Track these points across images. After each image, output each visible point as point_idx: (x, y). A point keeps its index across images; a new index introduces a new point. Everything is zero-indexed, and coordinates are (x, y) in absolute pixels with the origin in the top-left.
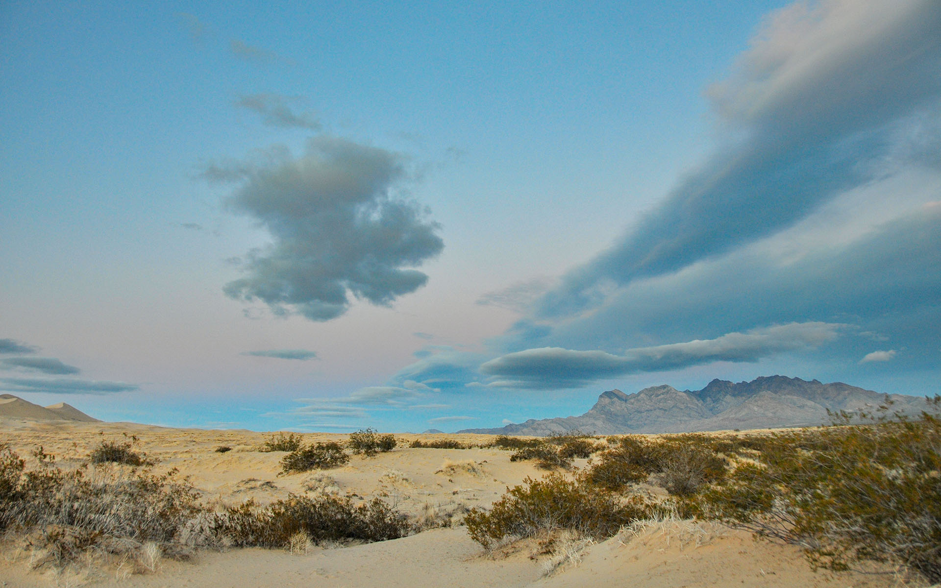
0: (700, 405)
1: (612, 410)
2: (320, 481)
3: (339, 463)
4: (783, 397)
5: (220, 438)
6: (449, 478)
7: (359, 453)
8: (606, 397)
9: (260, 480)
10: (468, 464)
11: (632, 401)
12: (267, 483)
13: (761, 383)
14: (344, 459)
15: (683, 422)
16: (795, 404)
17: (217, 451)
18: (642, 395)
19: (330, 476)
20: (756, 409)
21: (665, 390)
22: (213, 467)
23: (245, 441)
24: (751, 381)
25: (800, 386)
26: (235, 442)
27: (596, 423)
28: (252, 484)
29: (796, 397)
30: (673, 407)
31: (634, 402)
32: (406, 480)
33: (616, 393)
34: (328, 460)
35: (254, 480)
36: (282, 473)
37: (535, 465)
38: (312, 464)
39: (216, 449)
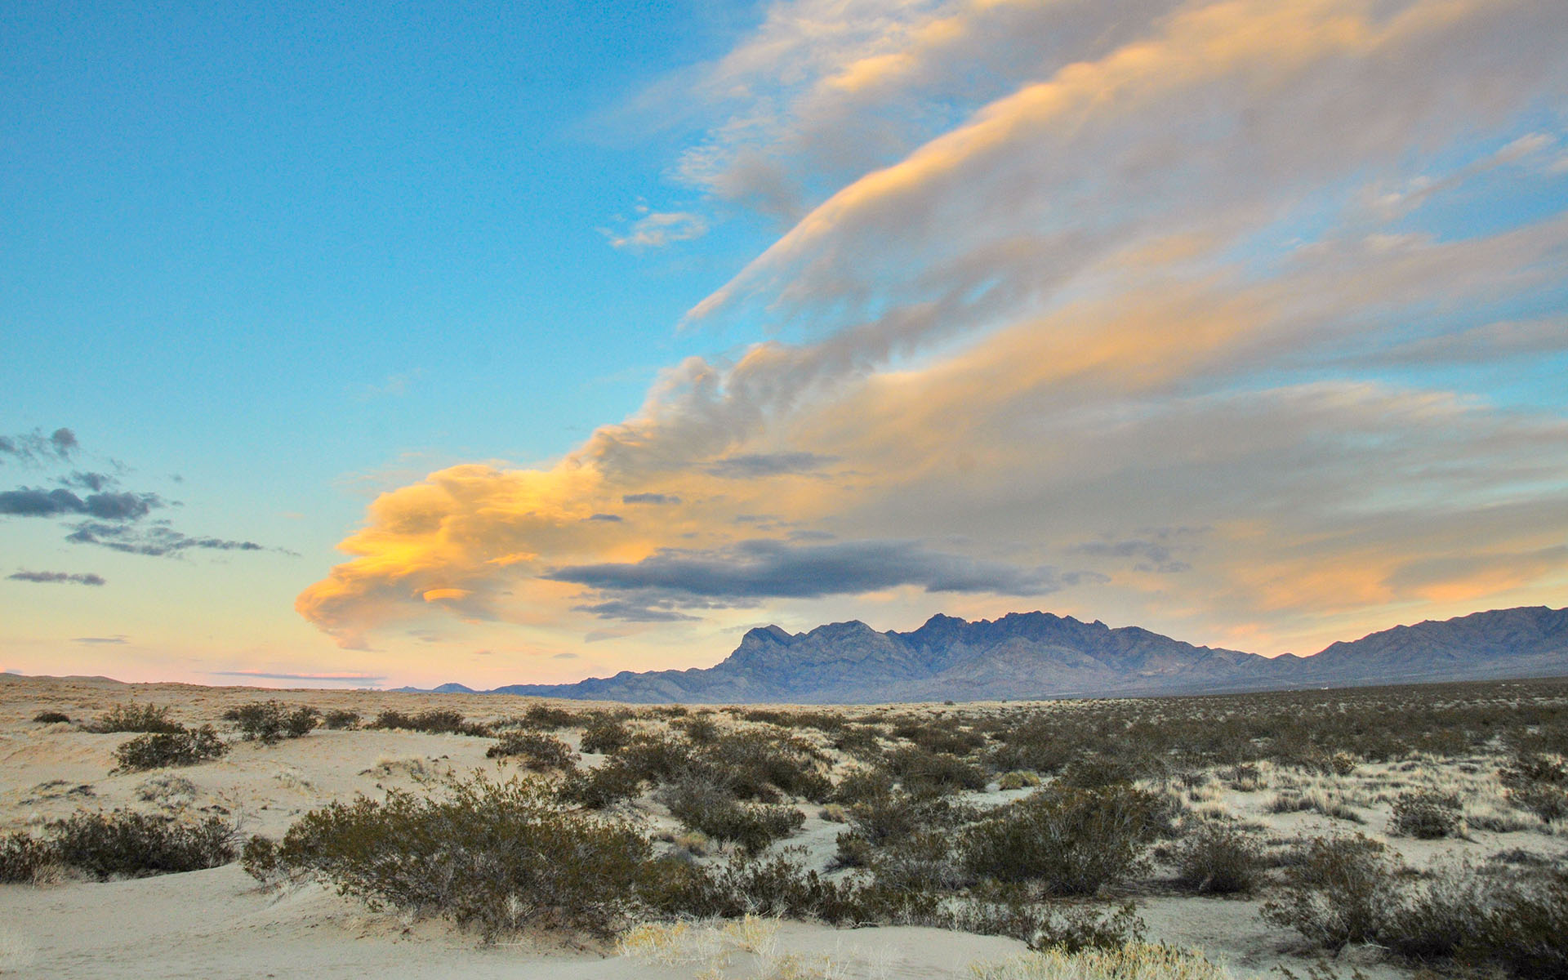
0: (911, 656)
1: (764, 659)
2: (166, 785)
3: (211, 756)
4: (1046, 647)
5: (46, 694)
6: (376, 782)
7: (252, 738)
8: (756, 637)
9: (69, 784)
10: (414, 761)
11: (799, 645)
12: (82, 787)
13: (1013, 624)
14: (219, 750)
15: (881, 683)
16: (1064, 660)
17: (37, 720)
18: (815, 636)
19: (185, 777)
20: (1000, 665)
21: (855, 629)
22: (5, 758)
23: (95, 701)
24: (997, 619)
25: (1074, 631)
26: (75, 702)
27: (734, 681)
28: (57, 789)
29: (1067, 649)
30: (866, 658)
31: (801, 648)
32: (307, 784)
33: (773, 631)
34: (192, 752)
35: (62, 783)
36: (116, 770)
37: (520, 764)
38: (166, 757)
39: (36, 716)
